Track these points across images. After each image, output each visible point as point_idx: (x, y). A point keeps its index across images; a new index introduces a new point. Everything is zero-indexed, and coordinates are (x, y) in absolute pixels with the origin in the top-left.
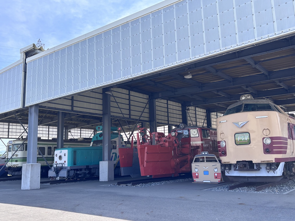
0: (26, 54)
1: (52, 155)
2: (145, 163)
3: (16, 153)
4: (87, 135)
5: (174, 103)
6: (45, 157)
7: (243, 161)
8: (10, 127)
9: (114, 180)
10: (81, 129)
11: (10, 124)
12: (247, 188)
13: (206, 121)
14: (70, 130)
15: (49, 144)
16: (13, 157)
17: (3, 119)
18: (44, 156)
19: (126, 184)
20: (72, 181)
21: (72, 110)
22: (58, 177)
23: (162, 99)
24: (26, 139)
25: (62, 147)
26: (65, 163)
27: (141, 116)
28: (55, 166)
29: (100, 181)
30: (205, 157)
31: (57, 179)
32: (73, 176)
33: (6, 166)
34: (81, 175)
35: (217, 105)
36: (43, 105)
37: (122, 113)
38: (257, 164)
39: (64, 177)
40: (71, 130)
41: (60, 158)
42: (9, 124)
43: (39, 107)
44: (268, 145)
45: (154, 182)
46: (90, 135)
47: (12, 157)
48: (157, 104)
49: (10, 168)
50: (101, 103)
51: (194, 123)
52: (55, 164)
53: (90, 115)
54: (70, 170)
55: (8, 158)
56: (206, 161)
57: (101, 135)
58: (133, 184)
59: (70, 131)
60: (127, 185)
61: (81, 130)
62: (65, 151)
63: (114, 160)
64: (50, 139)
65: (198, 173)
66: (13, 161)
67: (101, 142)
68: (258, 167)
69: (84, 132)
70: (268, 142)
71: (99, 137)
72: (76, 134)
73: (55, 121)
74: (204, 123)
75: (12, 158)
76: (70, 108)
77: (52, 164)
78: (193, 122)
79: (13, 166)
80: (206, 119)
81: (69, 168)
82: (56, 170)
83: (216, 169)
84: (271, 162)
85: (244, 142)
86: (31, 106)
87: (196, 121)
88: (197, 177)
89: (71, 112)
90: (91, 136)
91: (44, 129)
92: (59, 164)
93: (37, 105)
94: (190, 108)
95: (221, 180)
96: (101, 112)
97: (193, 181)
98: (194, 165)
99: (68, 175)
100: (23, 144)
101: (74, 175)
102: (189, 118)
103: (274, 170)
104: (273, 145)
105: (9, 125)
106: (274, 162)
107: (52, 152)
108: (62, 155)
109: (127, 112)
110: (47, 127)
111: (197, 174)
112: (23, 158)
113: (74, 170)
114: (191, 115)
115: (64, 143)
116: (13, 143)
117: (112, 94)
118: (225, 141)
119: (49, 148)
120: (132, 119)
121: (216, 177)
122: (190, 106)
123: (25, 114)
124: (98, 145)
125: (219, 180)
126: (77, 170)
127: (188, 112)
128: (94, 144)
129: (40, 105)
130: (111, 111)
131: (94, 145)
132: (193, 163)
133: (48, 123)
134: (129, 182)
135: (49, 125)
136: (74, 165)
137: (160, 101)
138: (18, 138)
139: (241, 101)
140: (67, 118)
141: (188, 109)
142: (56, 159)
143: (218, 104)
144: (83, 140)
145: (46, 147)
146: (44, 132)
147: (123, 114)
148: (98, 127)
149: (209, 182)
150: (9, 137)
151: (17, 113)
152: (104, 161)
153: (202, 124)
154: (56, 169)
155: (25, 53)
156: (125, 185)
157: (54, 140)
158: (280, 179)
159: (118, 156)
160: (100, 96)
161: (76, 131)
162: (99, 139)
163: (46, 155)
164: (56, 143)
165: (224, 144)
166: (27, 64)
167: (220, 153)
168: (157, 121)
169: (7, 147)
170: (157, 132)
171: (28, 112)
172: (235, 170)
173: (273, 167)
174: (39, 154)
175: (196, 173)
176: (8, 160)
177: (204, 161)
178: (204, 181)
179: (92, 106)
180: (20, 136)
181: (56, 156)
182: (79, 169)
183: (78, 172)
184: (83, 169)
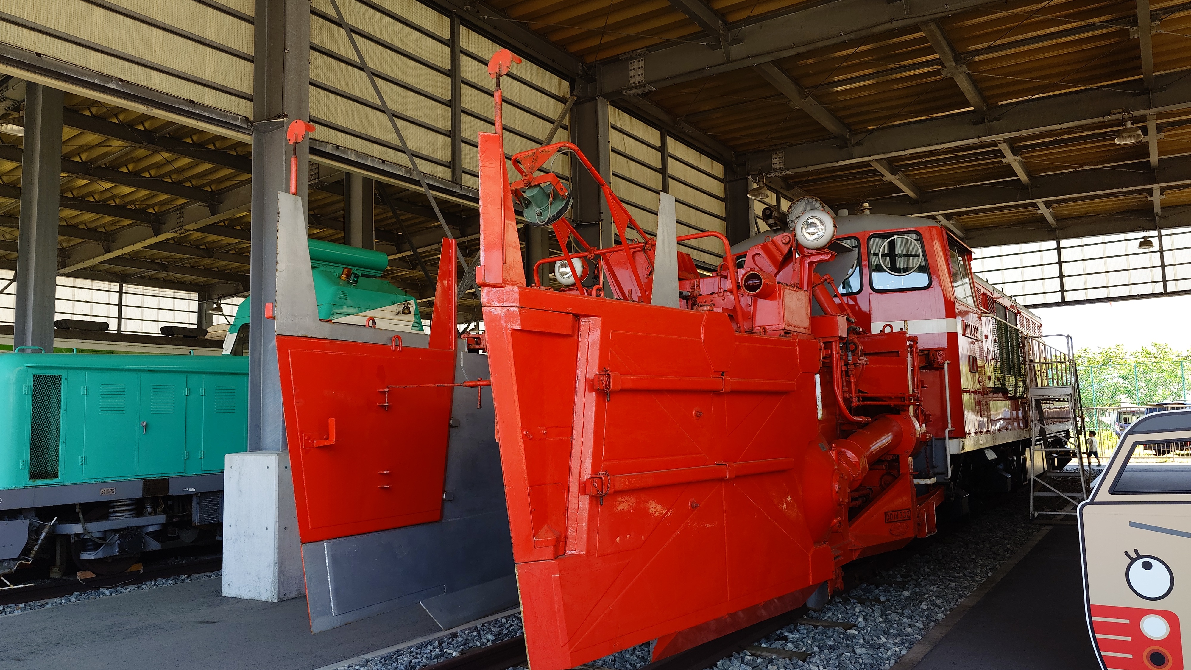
2: (579, 509)
5: (690, 155)
29: (225, 592)
32: (17, 561)
65: (1171, 618)
88: (1158, 658)
101: (27, 551)
111: (1156, 627)
122: (769, 171)
136: (34, 478)
152: (255, 449)
182: (78, 510)
183: (77, 529)
184: (122, 505)
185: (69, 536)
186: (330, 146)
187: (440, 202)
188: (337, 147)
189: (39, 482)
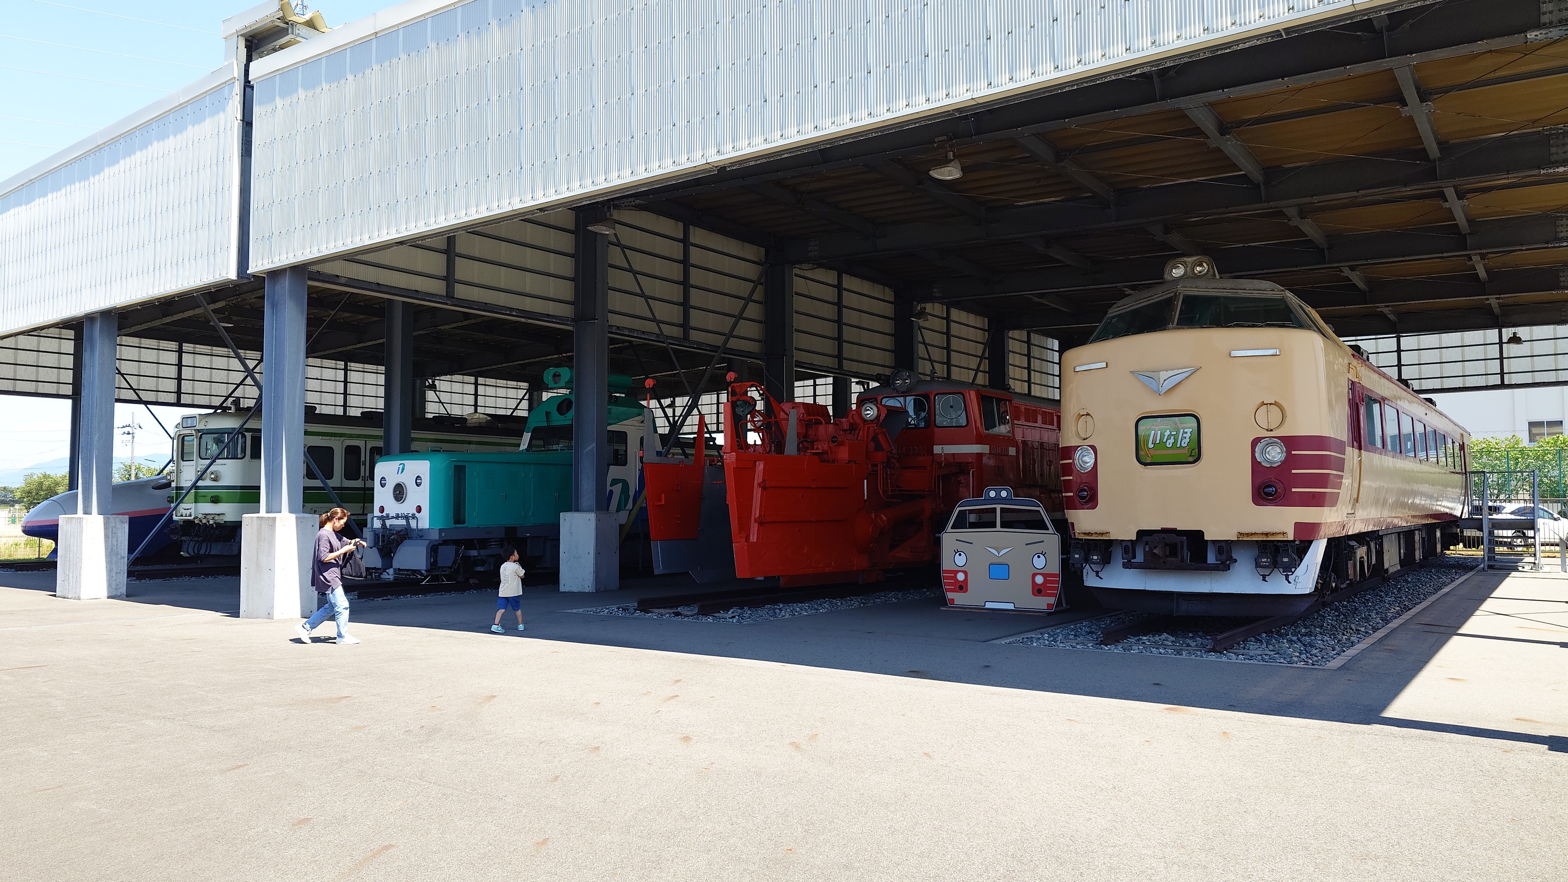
0: (252, 42)
1: (364, 480)
2: (754, 527)
3: (212, 468)
4: (501, 403)
5: (864, 286)
6: (334, 488)
7: (1164, 531)
8: (187, 359)
9: (621, 588)
10: (476, 380)
11: (187, 347)
12: (1174, 639)
13: (985, 365)
14: (433, 382)
15: (351, 436)
16: (200, 483)
17: (157, 323)
18: (332, 483)
19: (672, 608)
20: (447, 589)
21: (450, 295)
22: (391, 571)
23: (820, 265)
24: (256, 411)
25: (407, 450)
26: (417, 515)
27: (730, 335)
28: (377, 524)
29: (562, 589)
30: (998, 507)
31: (385, 576)
32: (450, 568)
33: (175, 518)
34: (483, 563)
35: (1037, 300)
36: (328, 269)
37: (654, 320)
38: (1223, 544)
39: (415, 572)
40: (437, 382)
41: (399, 493)
42: (181, 347)
43: (310, 279)
44: (1271, 467)
45: (787, 601)
46: (512, 404)
47: (197, 482)
48: (799, 285)
49: (189, 525)
50: (570, 273)
51: (941, 371)
52: (379, 518)
53: (523, 320)
54: (440, 544)
55: (181, 488)
56: (1003, 525)
57: (564, 405)
58: (705, 611)
59: (433, 387)
60: (677, 614)
61: (476, 384)
62: (420, 467)
63: (618, 510)
64: (355, 412)
65: (965, 573)
66: (200, 499)
67: (565, 433)
68: (1224, 557)
69: (490, 391)
70: (1274, 457)
71: (555, 415)
72: (457, 398)
73: (374, 342)
74: (977, 371)
75: (197, 488)
76: (437, 287)
77: (362, 517)
78: (936, 365)
79: (204, 521)
80: (987, 355)
81: (435, 536)
82: (383, 541)
83: (1039, 557)
84: (1280, 538)
85: (1176, 452)
86: (275, 274)
87: (948, 363)
88: (962, 587)
89: (447, 304)
90: (516, 408)
91: (329, 374)
92: (393, 517)
93: (300, 270)
94: (929, 307)
95: (1059, 602)
96: (566, 311)
97: (943, 600)
98: (950, 539)
99: (433, 565)
100: (241, 431)
101: (454, 563)
102: (921, 350)
103: (1289, 569)
104: (1293, 471)
105: (180, 352)
106: (1291, 537)
107: (362, 467)
108: (408, 481)
109: (674, 314)
110: (338, 367)
111: (961, 577)
112: (242, 488)
113: (457, 543)
114: (929, 336)
115: (415, 434)
116: (201, 426)
117: (615, 235)
118: (1094, 448)
119: (352, 452)
120: (695, 342)
121: (1038, 591)
122: (931, 299)
123: (248, 307)
124: (550, 447)
125: (1052, 600)
126: (469, 544)
127: (921, 322)
128: (534, 442)
129: (315, 268)
130: (610, 308)
131: (537, 446)
132: (949, 529)
133: (344, 349)
134: (686, 601)
135: (348, 357)
136: (455, 523)
137: (808, 274)
138: (220, 407)
139: (1169, 282)
140: (421, 332)
141: (922, 314)
142: (383, 497)
143: (1041, 296)
144: (487, 421)
145: (338, 448)
146: (328, 386)
147: (659, 322)
148: (552, 370)
149: (1011, 606)
150: (182, 402)
151: (214, 302)
152: (577, 510)
153: (973, 373)
154: (383, 536)
155: (246, 40)
156: (671, 611)
157: (369, 418)
158: (1304, 606)
159: (632, 493)
160: (566, 242)
161: (457, 387)
162: (558, 420)
163: (337, 480)
164: (380, 432)
165: (1089, 460)
166: (252, 87)
167: (1071, 494)
168: (798, 356)
169: (175, 441)
170: (797, 400)
171: (263, 297)
172: (1128, 565)
173: (1286, 560)
174: (310, 474)
175: (956, 572)
176: (180, 494)
177: (994, 525)
178: (989, 605)
179: (530, 283)
180: (227, 398)
181: (383, 485)
182: (475, 542)
183: (474, 553)
184: (494, 542)
185: (470, 557)
186: (614, 328)
187: (674, 350)
188: (618, 327)
189: (458, 526)
